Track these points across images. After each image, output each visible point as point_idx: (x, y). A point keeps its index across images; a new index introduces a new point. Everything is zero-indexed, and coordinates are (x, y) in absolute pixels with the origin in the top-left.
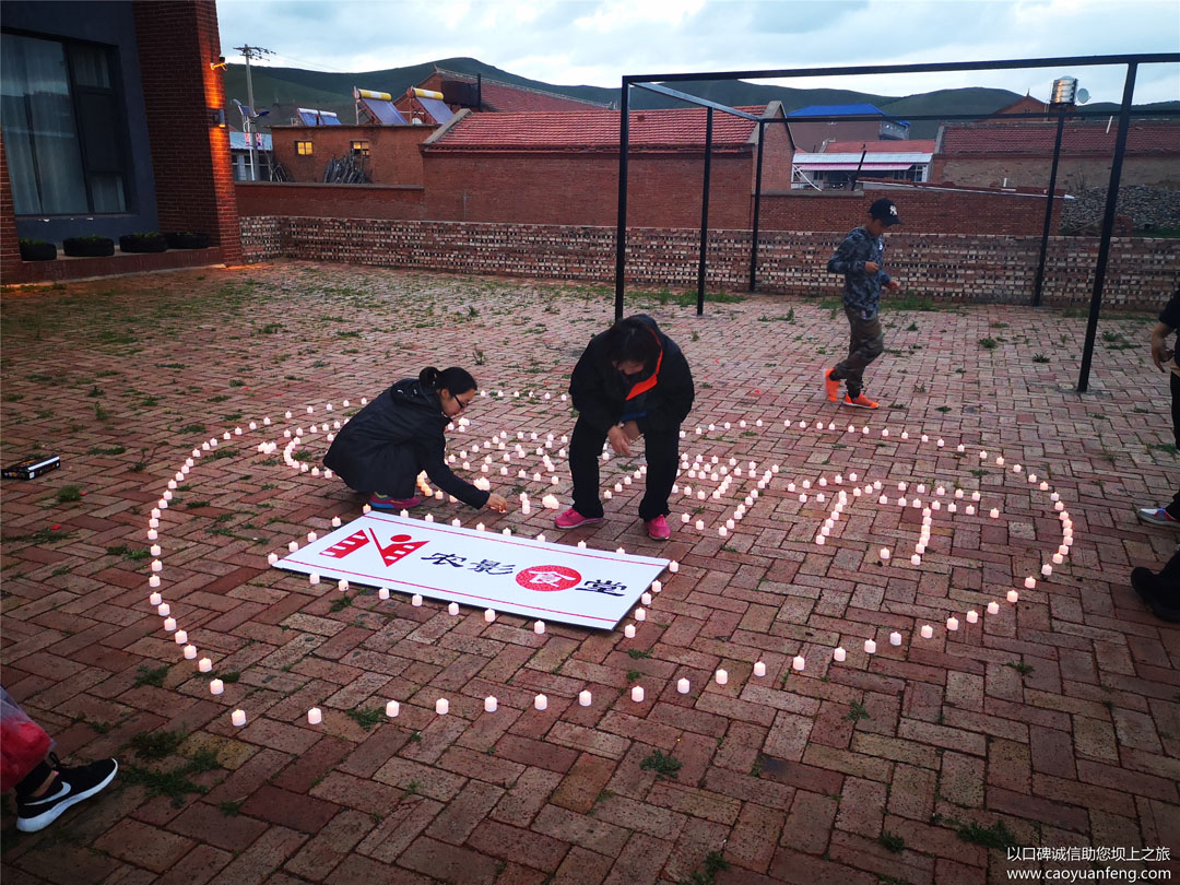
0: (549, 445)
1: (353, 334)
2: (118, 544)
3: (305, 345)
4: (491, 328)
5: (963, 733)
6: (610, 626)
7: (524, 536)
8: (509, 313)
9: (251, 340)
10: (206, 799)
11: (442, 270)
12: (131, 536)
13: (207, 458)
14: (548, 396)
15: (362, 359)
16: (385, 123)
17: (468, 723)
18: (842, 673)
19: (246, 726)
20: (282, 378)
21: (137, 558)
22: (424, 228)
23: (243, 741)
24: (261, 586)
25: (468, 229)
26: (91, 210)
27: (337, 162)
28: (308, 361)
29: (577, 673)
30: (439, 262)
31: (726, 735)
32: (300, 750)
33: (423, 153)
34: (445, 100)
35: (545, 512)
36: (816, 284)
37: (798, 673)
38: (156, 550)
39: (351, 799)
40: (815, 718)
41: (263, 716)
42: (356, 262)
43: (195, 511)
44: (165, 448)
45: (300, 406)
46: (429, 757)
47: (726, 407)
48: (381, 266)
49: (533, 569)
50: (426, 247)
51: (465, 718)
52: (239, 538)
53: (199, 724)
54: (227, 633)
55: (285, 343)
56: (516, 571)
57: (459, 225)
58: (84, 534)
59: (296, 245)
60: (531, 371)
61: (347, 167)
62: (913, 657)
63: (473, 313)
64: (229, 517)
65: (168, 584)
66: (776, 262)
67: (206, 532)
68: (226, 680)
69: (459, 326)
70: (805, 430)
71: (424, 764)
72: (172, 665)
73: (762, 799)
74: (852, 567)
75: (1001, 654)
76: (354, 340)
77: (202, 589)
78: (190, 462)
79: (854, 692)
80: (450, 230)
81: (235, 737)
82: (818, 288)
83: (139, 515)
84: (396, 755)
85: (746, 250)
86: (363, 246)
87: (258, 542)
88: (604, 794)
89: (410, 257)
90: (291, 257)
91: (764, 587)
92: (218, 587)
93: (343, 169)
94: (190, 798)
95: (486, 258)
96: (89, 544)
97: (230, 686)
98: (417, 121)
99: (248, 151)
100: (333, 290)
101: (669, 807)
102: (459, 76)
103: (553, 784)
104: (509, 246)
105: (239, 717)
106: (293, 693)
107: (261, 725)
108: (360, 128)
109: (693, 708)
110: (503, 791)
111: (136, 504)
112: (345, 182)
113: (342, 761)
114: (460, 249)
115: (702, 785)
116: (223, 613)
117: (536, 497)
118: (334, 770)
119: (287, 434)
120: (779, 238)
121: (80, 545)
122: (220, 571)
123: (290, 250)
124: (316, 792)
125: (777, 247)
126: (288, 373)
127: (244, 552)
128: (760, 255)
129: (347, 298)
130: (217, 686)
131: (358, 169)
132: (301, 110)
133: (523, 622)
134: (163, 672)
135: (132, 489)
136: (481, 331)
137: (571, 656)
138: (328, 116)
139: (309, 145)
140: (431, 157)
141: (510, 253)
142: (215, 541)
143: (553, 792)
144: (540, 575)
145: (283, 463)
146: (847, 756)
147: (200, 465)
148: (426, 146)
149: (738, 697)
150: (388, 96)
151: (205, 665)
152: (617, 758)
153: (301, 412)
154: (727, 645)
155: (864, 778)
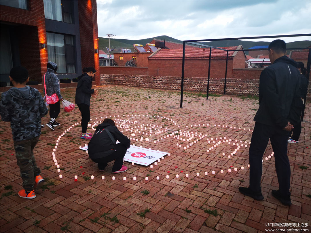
0: (153, 127)
1: (119, 102)
2: (50, 143)
3: (107, 104)
4: (152, 101)
5: (218, 192)
6: (147, 165)
7: (138, 146)
8: (159, 98)
9: (95, 102)
10: (49, 190)
11: (147, 87)
12: (53, 141)
13: (75, 127)
14: (158, 117)
15: (119, 107)
16: (141, 52)
17: (107, 181)
18: (197, 179)
19: (62, 178)
20: (98, 111)
21: (53, 146)
22: (143, 77)
23: (60, 181)
24: (76, 152)
25: (154, 78)
26: (67, 73)
27: (129, 61)
28: (106, 107)
29: (136, 174)
30: (146, 86)
31: (163, 188)
32: (70, 183)
33: (148, 59)
34: (156, 46)
35: (145, 142)
36: (242, 92)
37: (186, 178)
38: (57, 144)
39: (77, 193)
40: (185, 187)
41: (66, 177)
42: (127, 85)
43: (68, 137)
44: (67, 124)
45: (100, 117)
46: (96, 187)
47: (202, 121)
48: (132, 86)
49: (136, 153)
50: (143, 82)
51: (107, 180)
52: (75, 143)
53: (53, 177)
54: (65, 161)
55: (103, 103)
56: (132, 153)
57: (151, 76)
58: (44, 140)
59: (113, 81)
60: (157, 111)
61: (131, 63)
62: (216, 176)
63: (150, 97)
64: (75, 139)
65: (57, 151)
66: (231, 86)
67: (69, 141)
68: (61, 170)
69: (145, 100)
70: (219, 127)
71: (95, 188)
72: (52, 166)
73: (164, 201)
74: (213, 157)
75: (239, 178)
76: (118, 103)
77: (64, 152)
78: (71, 127)
79: (198, 182)
80: (149, 78)
81: (59, 180)
82: (242, 93)
83: (57, 137)
84: (90, 186)
85: (223, 83)
86: (128, 81)
87: (79, 144)
88: (130, 196)
89: (139, 84)
90: (112, 84)
91: (189, 160)
92: (67, 152)
93: (130, 63)
94: (46, 190)
95: (157, 85)
96: (44, 142)
97: (61, 171)
98: (149, 51)
99: (108, 59)
100: (118, 92)
101: (143, 200)
102: (160, 40)
103: (119, 194)
104: (164, 82)
105: (61, 176)
106: (74, 173)
107: (65, 178)
108: (134, 53)
109: (158, 182)
110: (109, 194)
111: (56, 135)
112: (130, 66)
113: (78, 186)
114: (151, 82)
115: (152, 197)
116: (66, 157)
117: (144, 138)
118: (76, 187)
119: (94, 122)
120: (232, 80)
121: (43, 143)
122: (69, 149)
123: (112, 82)
124: (71, 191)
125: (231, 83)
126: (100, 110)
127: (75, 146)
128: (227, 85)
129: (121, 93)
130: (59, 170)
131: (133, 63)
132: (123, 49)
133: (129, 163)
134: (50, 167)
135: (57, 132)
136: (150, 102)
137: (136, 170)
138: (129, 50)
139: (122, 57)
140: (150, 60)
141: (163, 83)
142: (70, 143)
143: (119, 195)
144: (137, 154)
145: (91, 129)
146: (188, 194)
147: (73, 128)
148: (149, 57)
149: (170, 181)
150: (142, 45)
151: (58, 166)
152: (136, 190)
153: (100, 118)
154: (173, 171)
155: (190, 199)
